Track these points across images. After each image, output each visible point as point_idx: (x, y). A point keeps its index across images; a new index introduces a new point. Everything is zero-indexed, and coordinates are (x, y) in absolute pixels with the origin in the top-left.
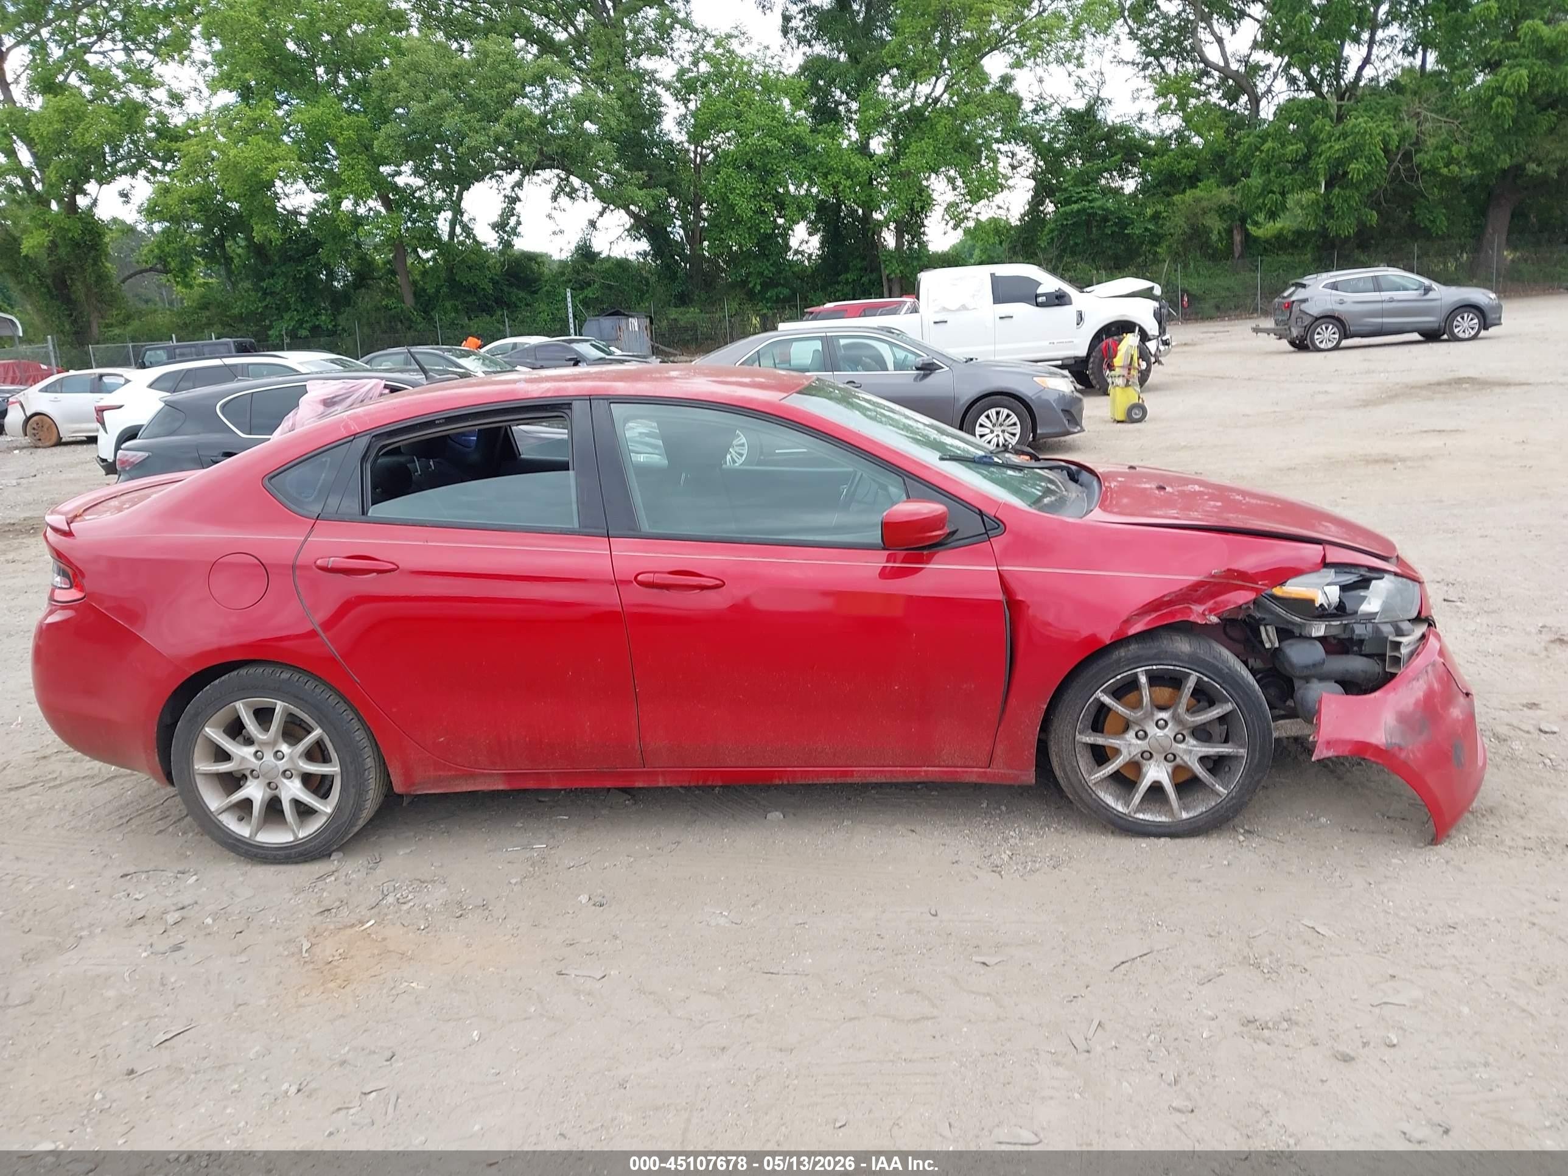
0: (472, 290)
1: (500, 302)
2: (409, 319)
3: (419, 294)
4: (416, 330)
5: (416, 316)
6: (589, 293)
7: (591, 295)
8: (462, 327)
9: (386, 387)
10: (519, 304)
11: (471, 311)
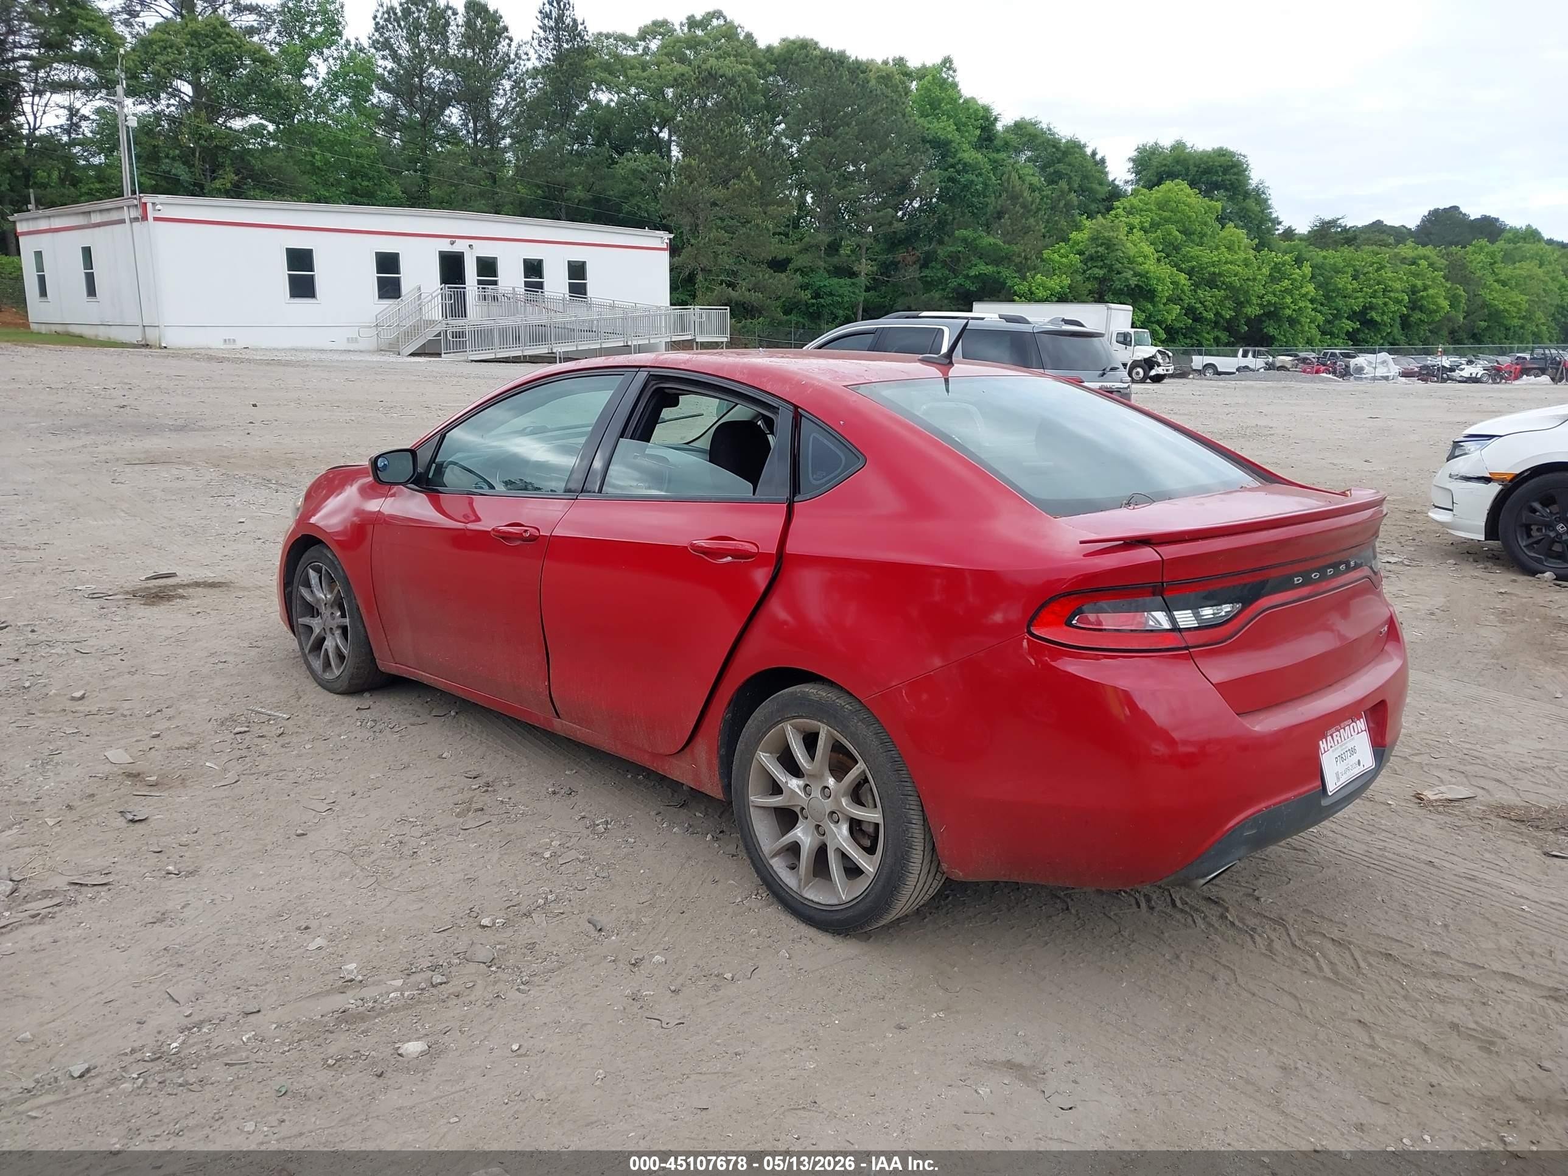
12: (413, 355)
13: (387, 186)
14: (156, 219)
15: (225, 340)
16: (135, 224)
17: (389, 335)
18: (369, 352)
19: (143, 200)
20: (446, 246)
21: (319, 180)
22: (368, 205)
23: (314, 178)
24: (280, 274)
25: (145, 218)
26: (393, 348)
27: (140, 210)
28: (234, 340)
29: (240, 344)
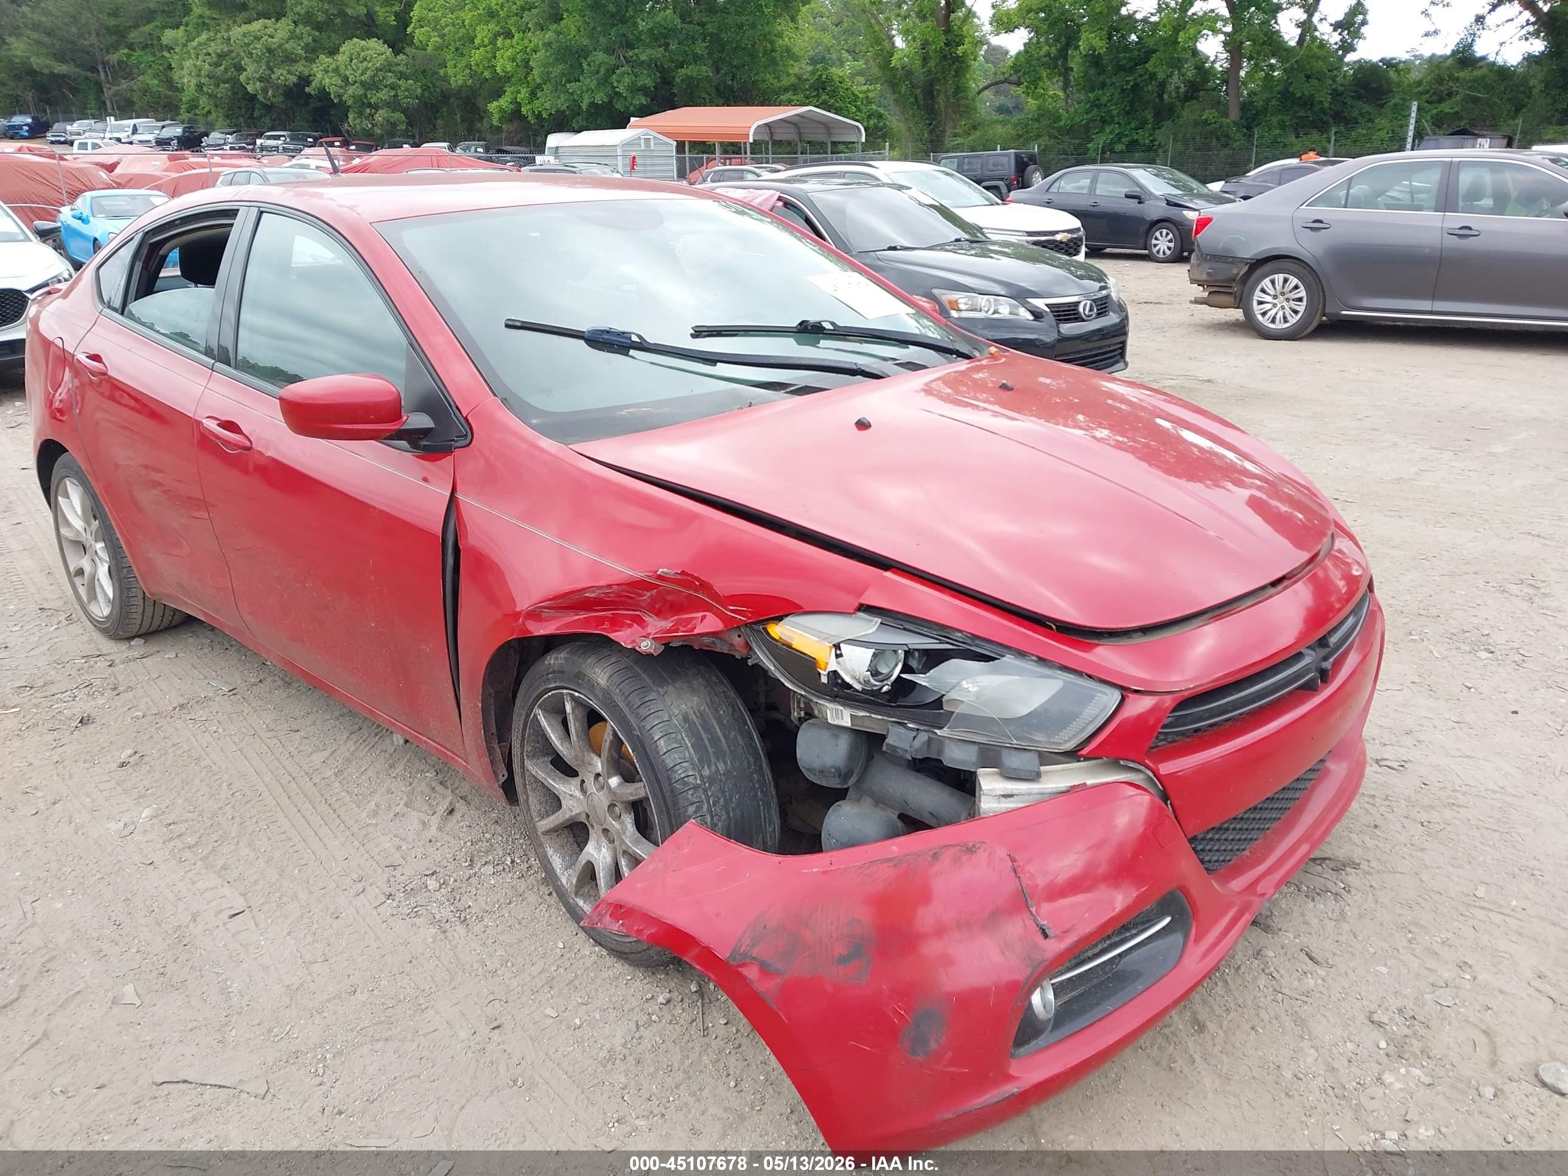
0: (1307, 102)
1: (1339, 117)
2: (1227, 136)
3: (1245, 107)
4: (1231, 149)
5: (1237, 134)
6: (1446, 107)
7: (1447, 110)
8: (1285, 146)
9: (780, 199)
10: (1360, 120)
11: (1300, 127)
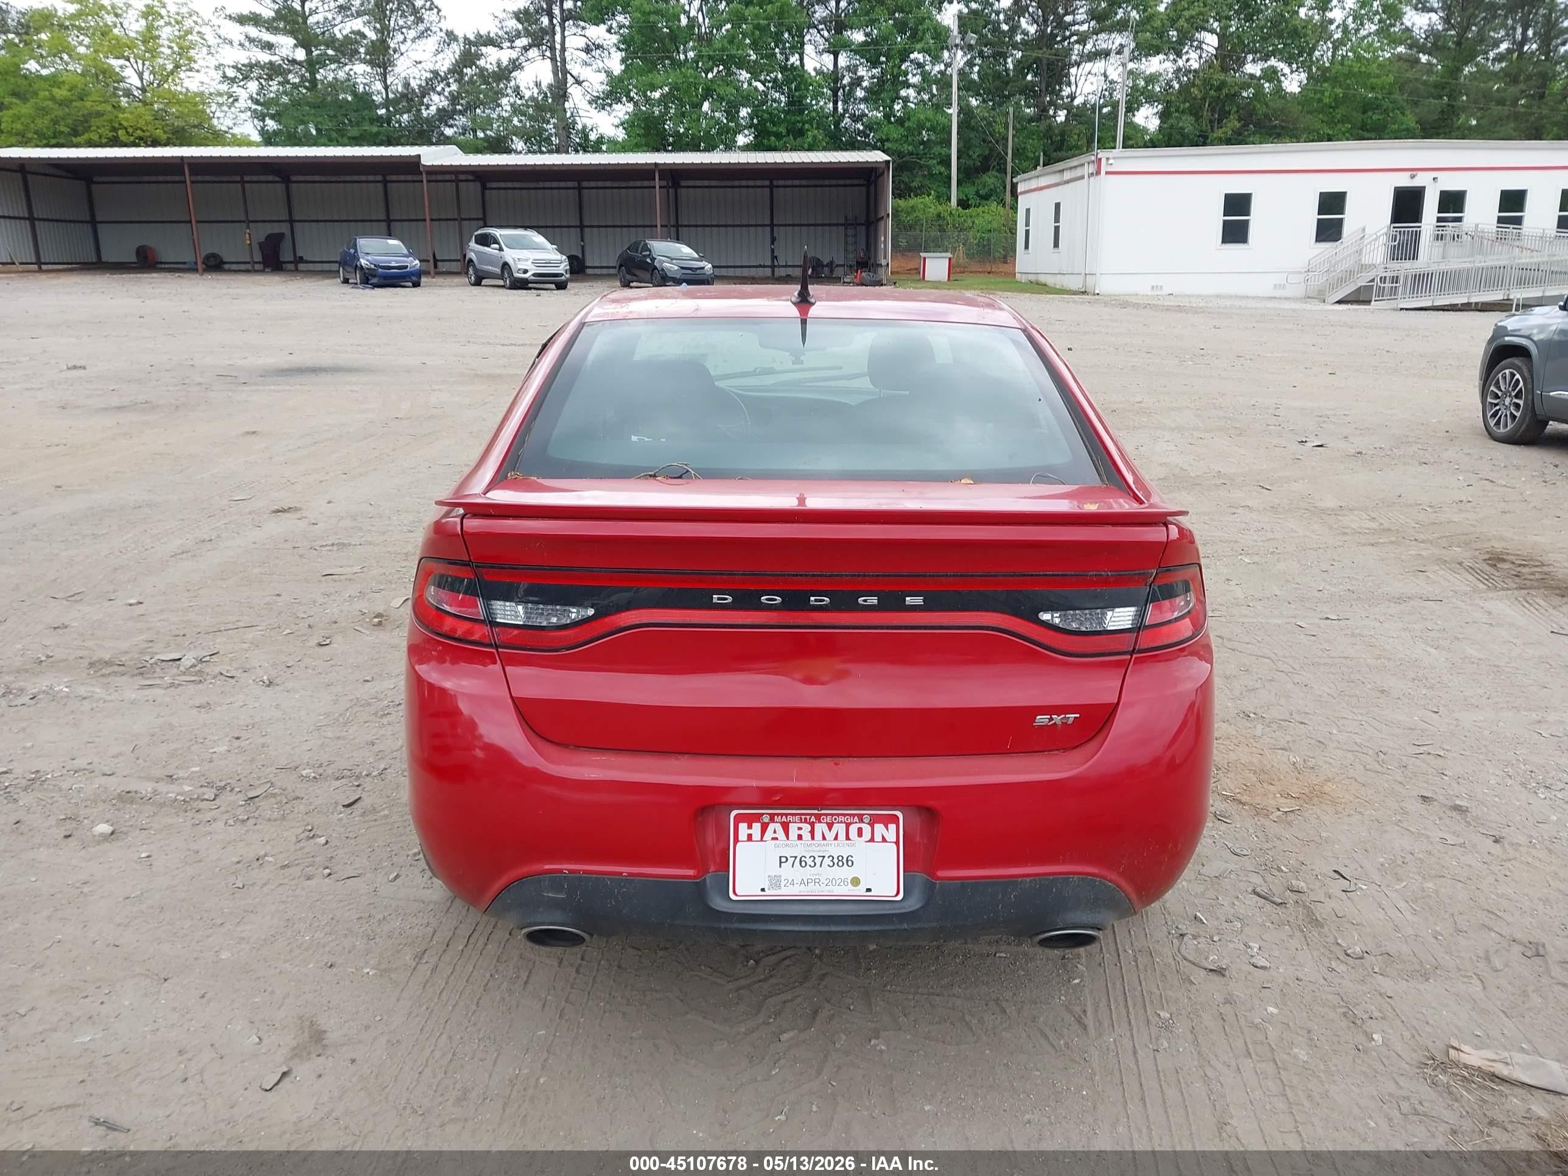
12: (1339, 302)
13: (1400, 117)
14: (1107, 173)
15: (1153, 287)
16: (1092, 179)
17: (1319, 281)
18: (1295, 299)
19: (1099, 156)
20: (1404, 181)
21: (1325, 119)
22: (1375, 139)
23: (1321, 116)
24: (1216, 218)
25: (1098, 172)
26: (1320, 297)
27: (1096, 166)
28: (1161, 287)
29: (1166, 290)
